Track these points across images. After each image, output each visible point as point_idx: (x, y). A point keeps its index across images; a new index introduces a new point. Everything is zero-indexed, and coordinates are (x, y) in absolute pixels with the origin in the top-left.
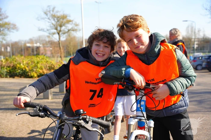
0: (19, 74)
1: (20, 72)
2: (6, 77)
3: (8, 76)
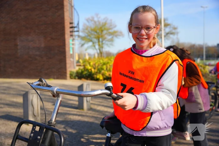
0: (86, 76)
1: (86, 74)
2: (75, 79)
3: (77, 78)
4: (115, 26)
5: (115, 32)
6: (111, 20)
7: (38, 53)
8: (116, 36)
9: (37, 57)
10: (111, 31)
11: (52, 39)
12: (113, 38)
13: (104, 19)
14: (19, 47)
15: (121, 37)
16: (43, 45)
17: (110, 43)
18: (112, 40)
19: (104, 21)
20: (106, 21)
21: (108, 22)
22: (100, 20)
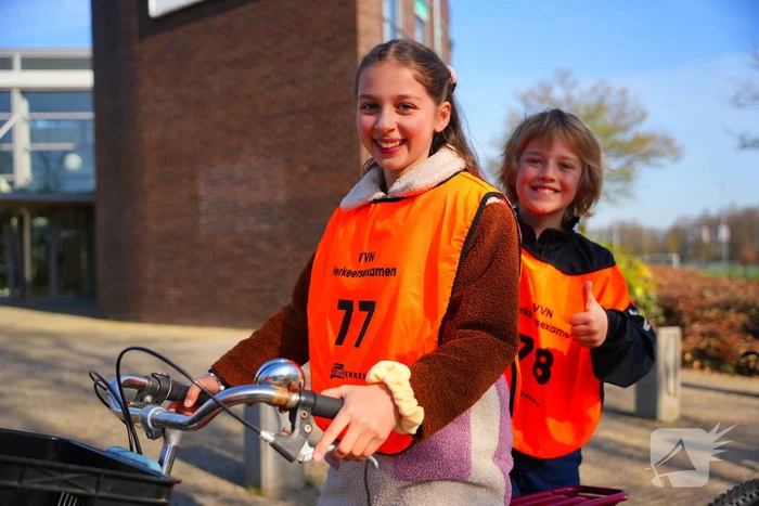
4: (643, 117)
5: (641, 141)
6: (623, 93)
7: (264, 227)
8: (646, 157)
9: (262, 244)
10: (620, 137)
11: (313, 168)
12: (630, 163)
13: (595, 89)
14: (203, 206)
15: (664, 161)
16: (281, 196)
17: (619, 185)
18: (625, 176)
19: (594, 99)
20: (602, 99)
21: (612, 100)
22: (575, 93)
